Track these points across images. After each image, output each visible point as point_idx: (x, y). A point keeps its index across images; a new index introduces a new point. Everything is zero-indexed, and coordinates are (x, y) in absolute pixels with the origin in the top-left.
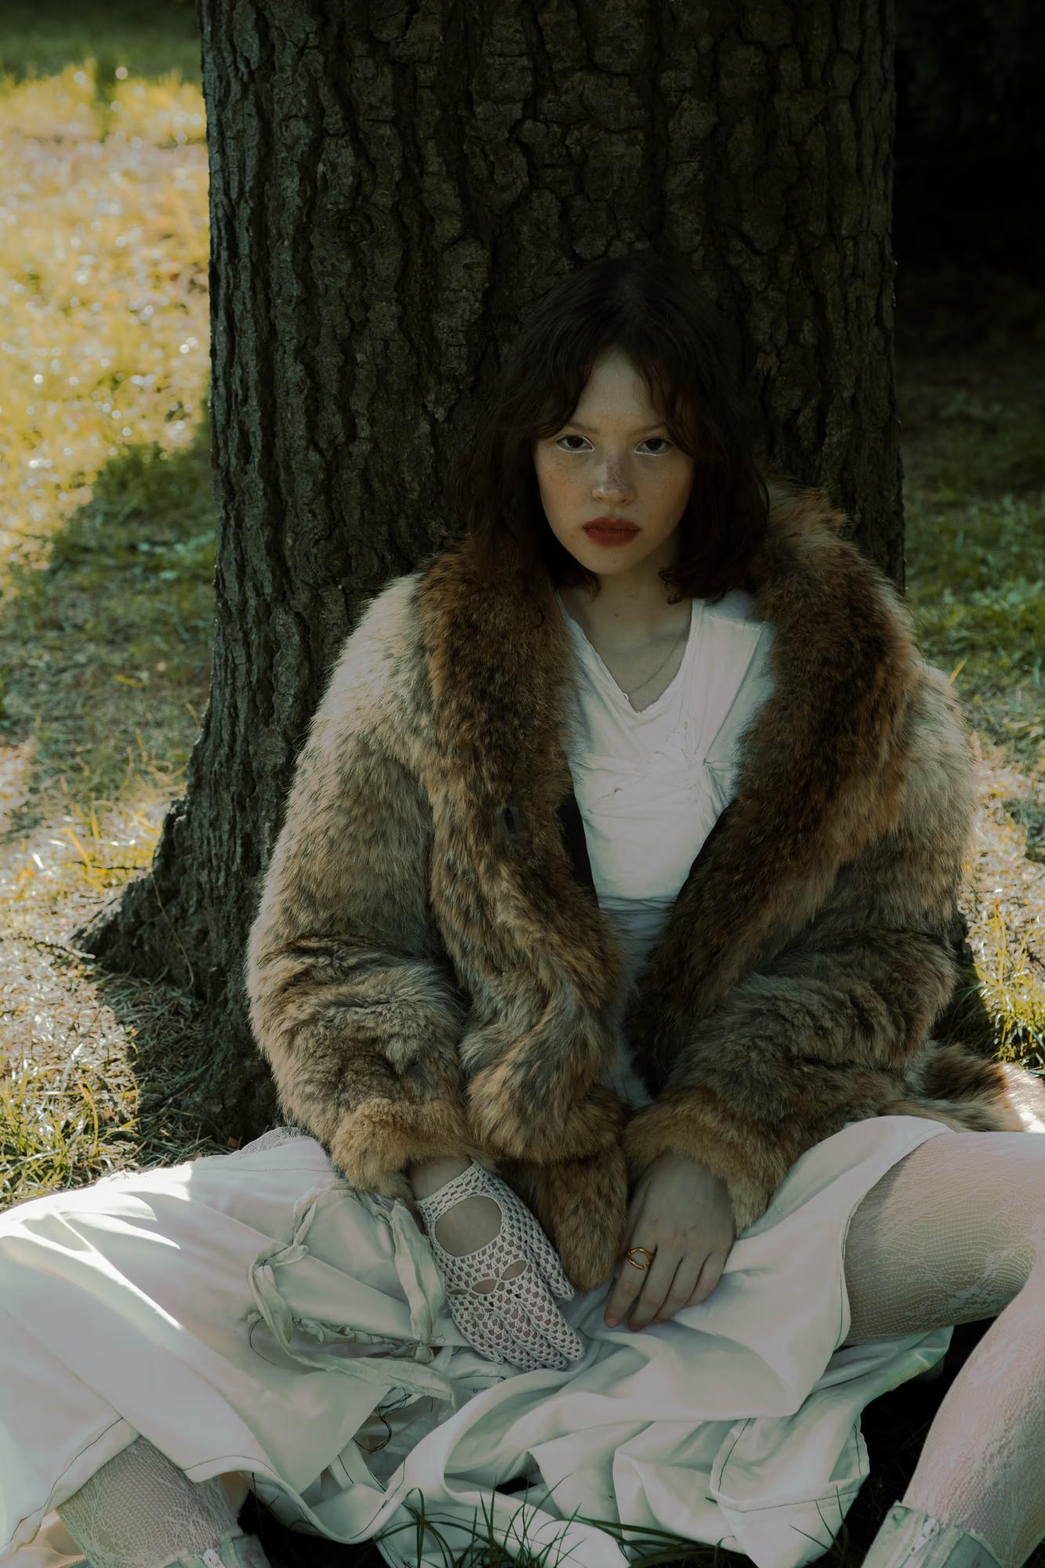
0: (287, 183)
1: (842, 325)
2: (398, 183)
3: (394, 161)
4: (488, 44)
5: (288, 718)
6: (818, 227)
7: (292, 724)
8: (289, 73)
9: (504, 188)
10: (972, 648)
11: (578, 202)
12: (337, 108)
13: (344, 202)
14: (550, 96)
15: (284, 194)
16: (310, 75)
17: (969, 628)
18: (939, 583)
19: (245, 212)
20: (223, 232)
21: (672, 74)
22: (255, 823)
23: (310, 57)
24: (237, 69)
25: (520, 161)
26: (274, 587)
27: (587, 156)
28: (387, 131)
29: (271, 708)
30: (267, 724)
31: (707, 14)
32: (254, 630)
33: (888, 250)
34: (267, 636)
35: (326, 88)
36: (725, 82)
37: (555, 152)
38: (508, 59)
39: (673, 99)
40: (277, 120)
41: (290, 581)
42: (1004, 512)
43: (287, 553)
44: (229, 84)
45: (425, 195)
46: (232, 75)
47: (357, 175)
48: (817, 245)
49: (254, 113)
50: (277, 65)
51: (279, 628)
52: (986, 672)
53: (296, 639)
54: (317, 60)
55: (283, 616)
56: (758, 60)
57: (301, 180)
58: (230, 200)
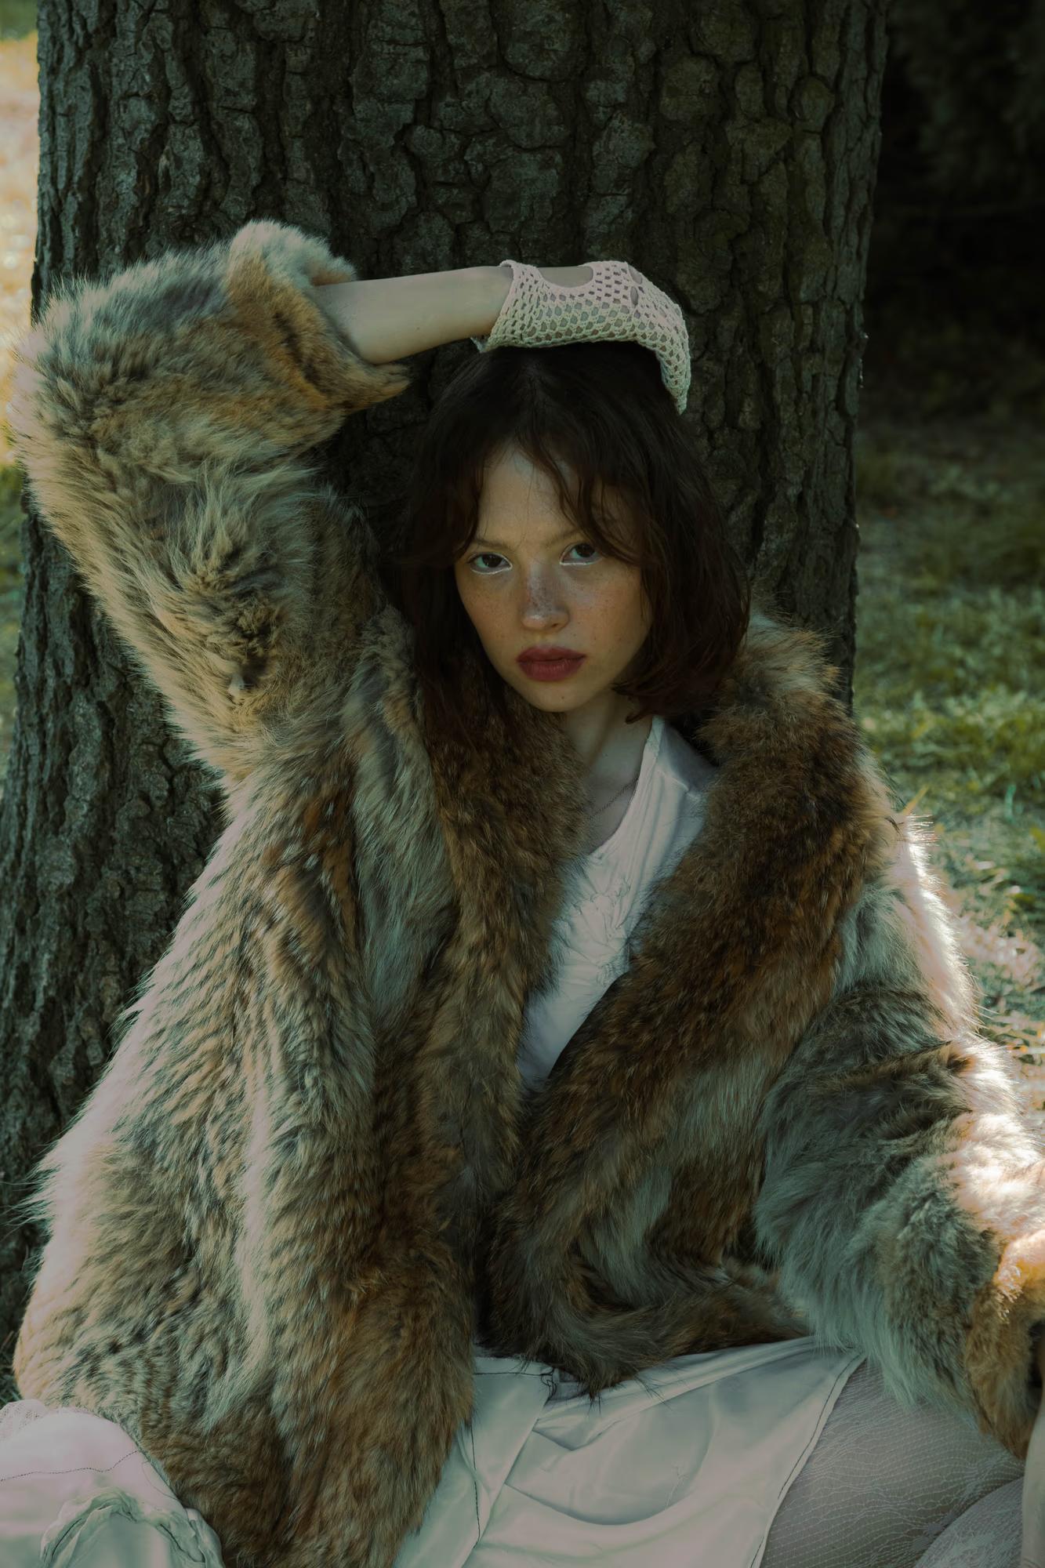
0: (123, 177)
1: (791, 409)
2: (255, 190)
3: (252, 162)
4: (375, 26)
5: (81, 828)
6: (770, 287)
7: (85, 837)
8: (131, 41)
9: (385, 207)
10: (940, 764)
11: (476, 232)
12: (186, 89)
13: (189, 207)
14: (449, 99)
15: (118, 189)
16: (156, 46)
17: (939, 743)
18: (910, 685)
19: (71, 206)
20: (48, 229)
21: (601, 84)
22: (34, 951)
23: (158, 23)
24: (72, 31)
25: (407, 176)
26: (76, 667)
27: (490, 177)
28: (245, 123)
29: (62, 816)
30: (56, 833)
31: (650, 14)
32: (51, 717)
33: (859, 318)
34: (64, 725)
35: (174, 64)
36: (666, 100)
37: (450, 168)
38: (399, 49)
39: (601, 116)
40: (116, 97)
41: (95, 661)
42: (989, 606)
43: (95, 628)
44: (62, 46)
45: (288, 206)
46: (66, 37)
47: (206, 174)
48: (767, 309)
49: (88, 86)
50: (118, 30)
51: (79, 719)
52: (951, 796)
53: (97, 734)
54: (166, 30)
55: (83, 704)
56: (708, 78)
57: (139, 173)
58: (57, 190)
